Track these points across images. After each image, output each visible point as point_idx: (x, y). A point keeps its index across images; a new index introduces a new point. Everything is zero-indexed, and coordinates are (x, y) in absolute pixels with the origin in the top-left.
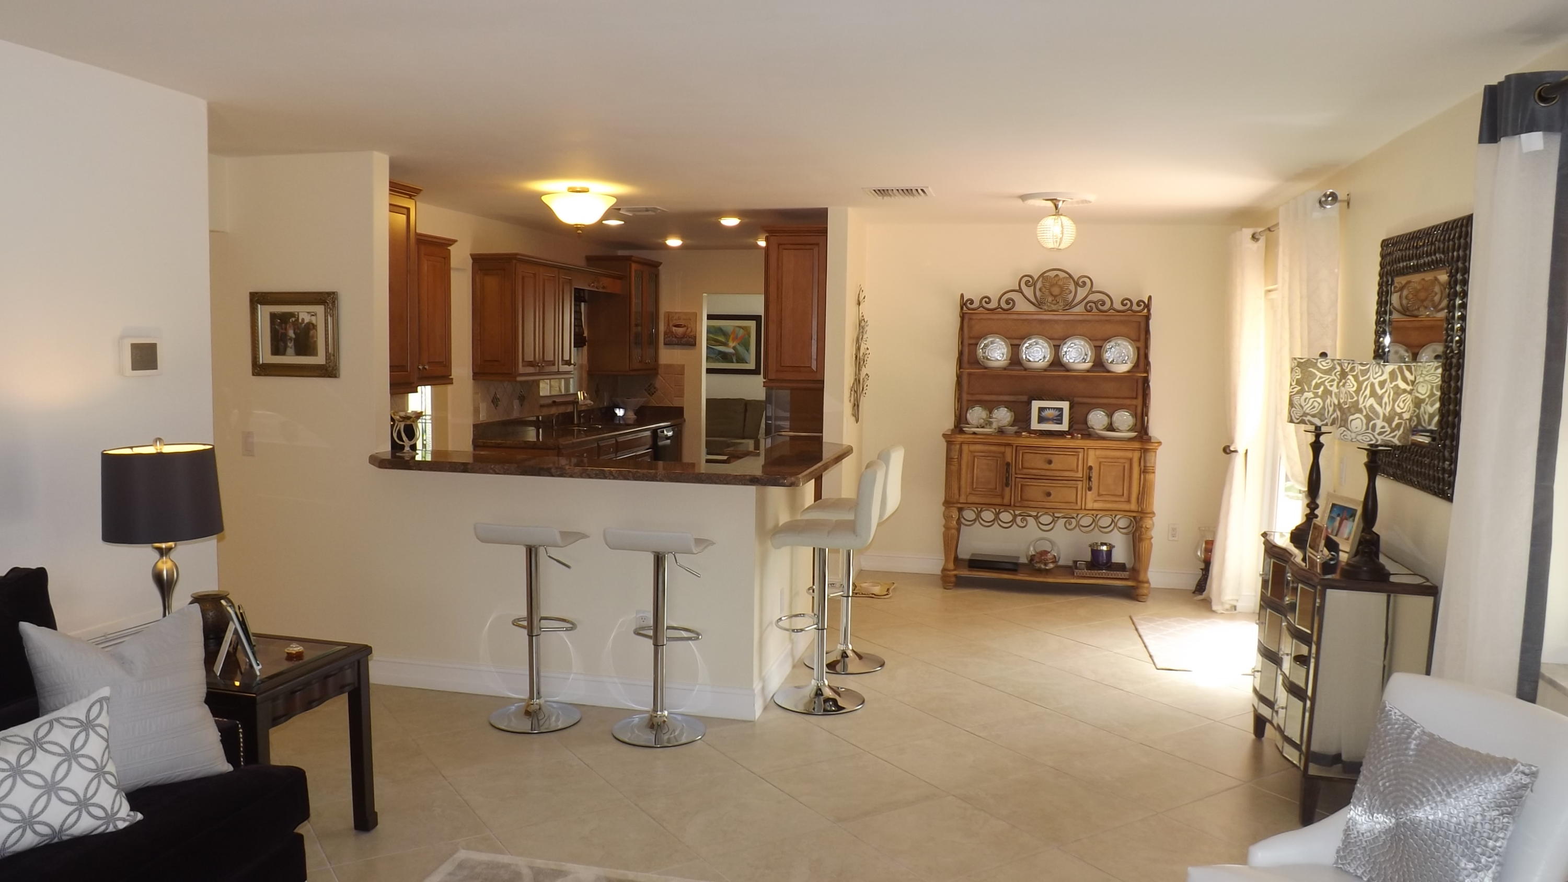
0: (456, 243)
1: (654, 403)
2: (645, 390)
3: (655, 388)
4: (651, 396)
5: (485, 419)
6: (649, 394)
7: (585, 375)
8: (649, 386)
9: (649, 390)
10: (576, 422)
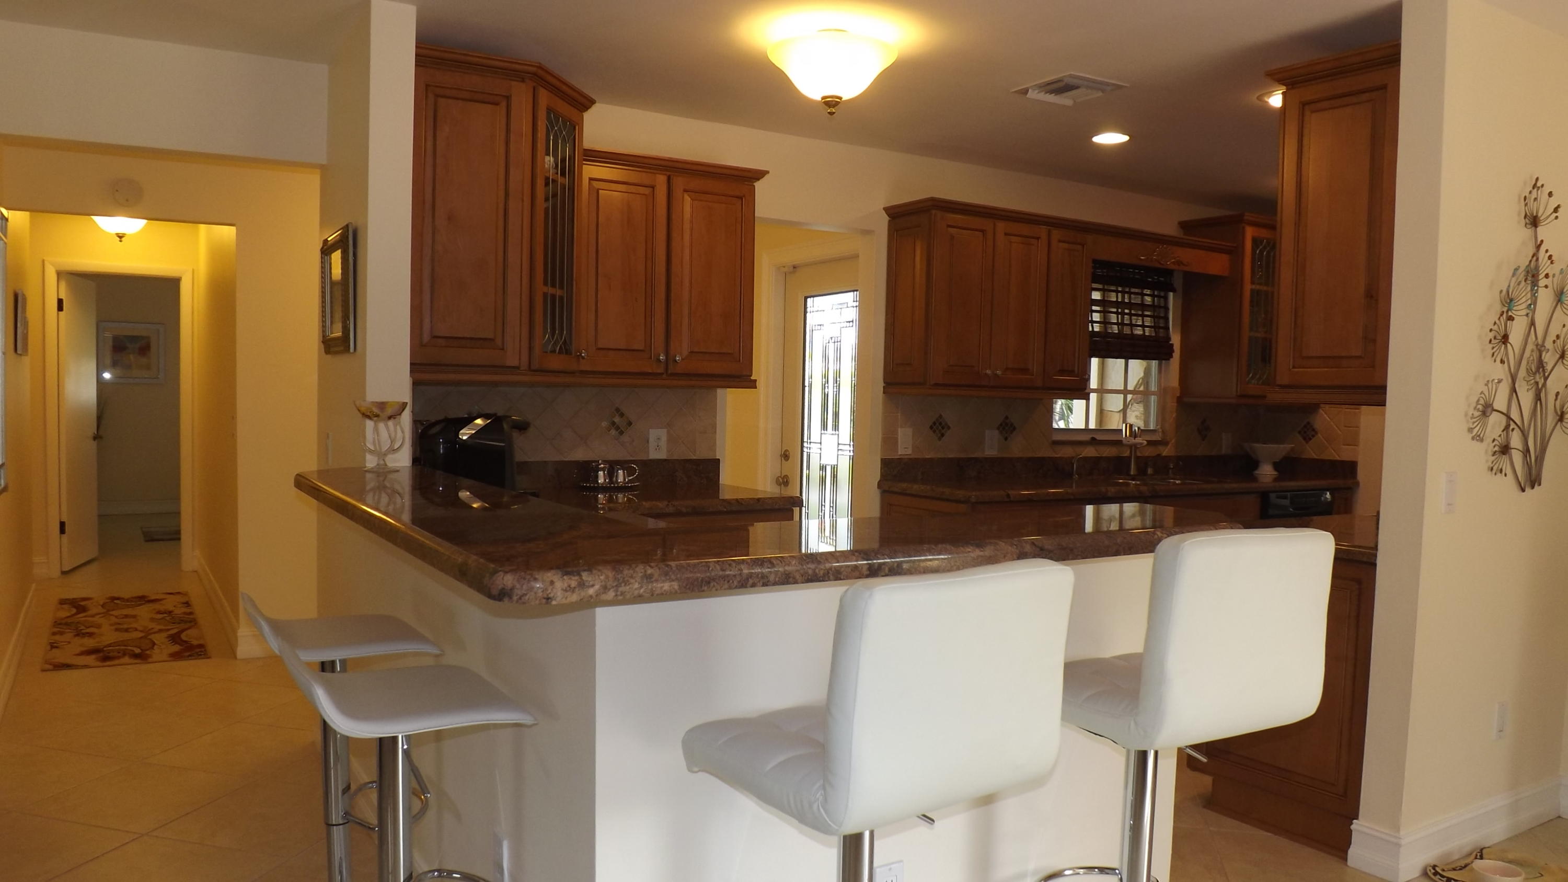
0: (767, 177)
1: (1311, 452)
2: (1299, 432)
3: (1314, 430)
4: (1307, 442)
5: (909, 451)
6: (1305, 439)
7: (1172, 405)
8: (1305, 426)
9: (1305, 432)
10: (1132, 473)
